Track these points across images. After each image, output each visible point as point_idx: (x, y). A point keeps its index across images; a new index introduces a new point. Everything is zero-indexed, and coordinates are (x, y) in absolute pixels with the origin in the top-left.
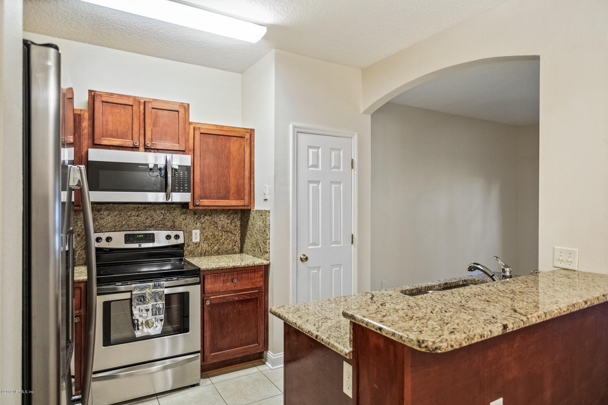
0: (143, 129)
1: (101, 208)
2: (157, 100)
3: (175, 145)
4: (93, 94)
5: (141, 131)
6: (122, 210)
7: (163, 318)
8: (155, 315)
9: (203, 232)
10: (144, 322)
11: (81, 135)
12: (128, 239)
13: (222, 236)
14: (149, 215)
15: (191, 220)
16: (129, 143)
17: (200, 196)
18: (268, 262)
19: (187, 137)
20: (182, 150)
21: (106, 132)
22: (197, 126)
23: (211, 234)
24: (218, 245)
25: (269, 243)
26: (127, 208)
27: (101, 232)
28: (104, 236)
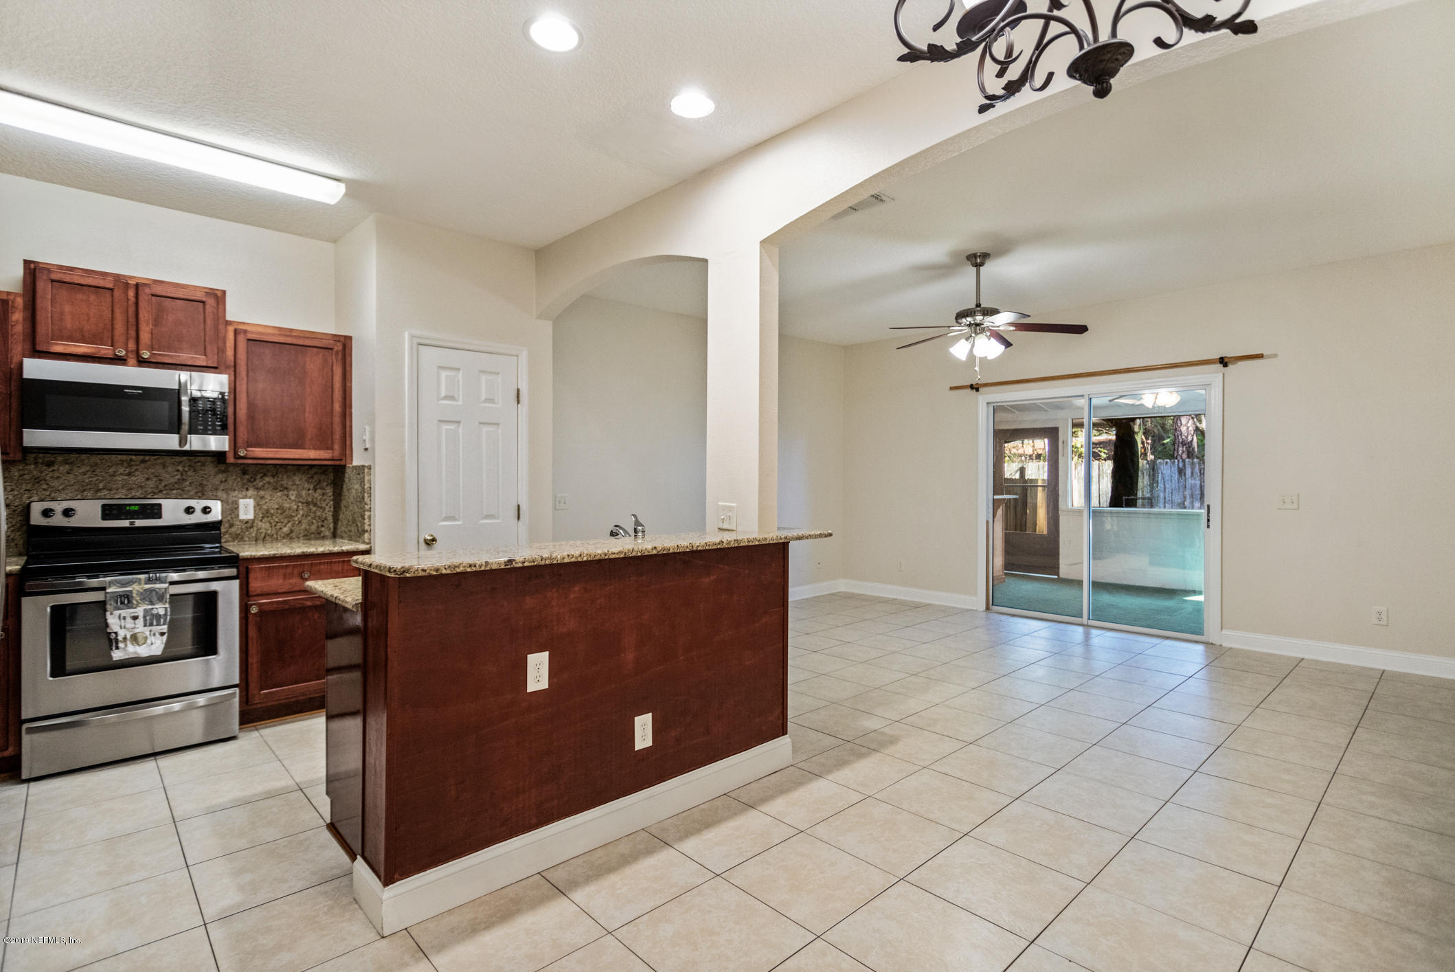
0: (134, 328)
1: (53, 459)
2: (162, 282)
3: (197, 358)
4: (32, 266)
5: (130, 332)
6: (96, 464)
7: (165, 631)
8: (150, 626)
9: (261, 503)
10: (128, 637)
11: (8, 334)
12: (108, 512)
13: (297, 510)
14: (153, 473)
15: (235, 483)
16: (106, 350)
17: (247, 442)
18: (368, 546)
19: (221, 344)
20: (212, 365)
21: (60, 331)
22: (240, 327)
23: (276, 506)
24: (289, 525)
25: (370, 517)
26: (107, 461)
27: (54, 500)
28: (58, 507)
